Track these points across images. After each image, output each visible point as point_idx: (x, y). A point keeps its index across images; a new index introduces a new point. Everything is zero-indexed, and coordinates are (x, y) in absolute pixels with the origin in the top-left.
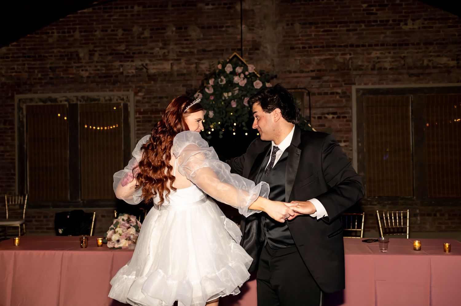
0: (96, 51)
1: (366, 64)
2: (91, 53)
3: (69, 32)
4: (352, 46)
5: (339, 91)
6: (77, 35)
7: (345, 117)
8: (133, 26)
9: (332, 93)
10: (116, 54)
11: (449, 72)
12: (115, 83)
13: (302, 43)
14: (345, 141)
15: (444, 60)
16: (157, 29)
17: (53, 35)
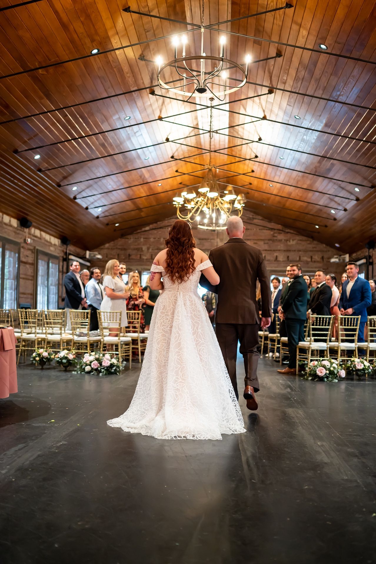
0: (150, 247)
1: (272, 258)
2: (148, 249)
3: (138, 239)
4: (266, 250)
6: (142, 240)
11: (308, 264)
15: (305, 258)
17: (131, 240)
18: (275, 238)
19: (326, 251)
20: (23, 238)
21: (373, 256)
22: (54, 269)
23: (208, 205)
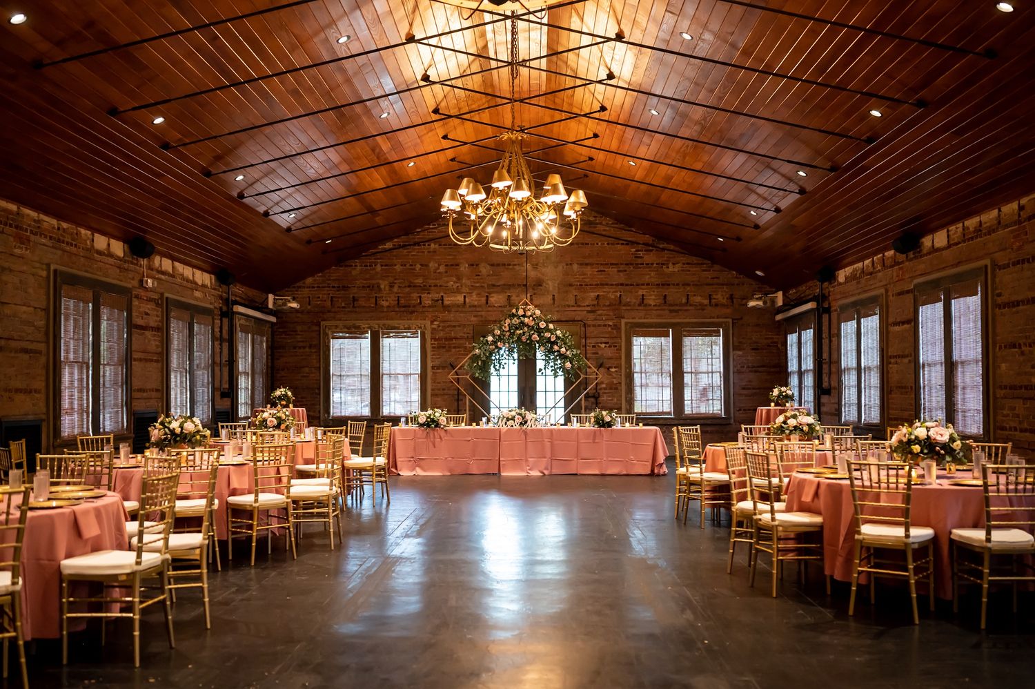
0: (395, 283)
1: (634, 301)
2: (391, 285)
3: (371, 266)
4: (622, 285)
5: (611, 323)
6: (379, 268)
7: (616, 346)
8: (430, 262)
9: (605, 325)
10: (414, 286)
11: (703, 310)
12: (412, 312)
13: (578, 281)
14: (615, 367)
15: (698, 299)
16: (452, 265)
17: (357, 268)
18: (639, 261)
19: (737, 284)
20: (138, 278)
21: (829, 295)
22: (202, 333)
23: (511, 215)
